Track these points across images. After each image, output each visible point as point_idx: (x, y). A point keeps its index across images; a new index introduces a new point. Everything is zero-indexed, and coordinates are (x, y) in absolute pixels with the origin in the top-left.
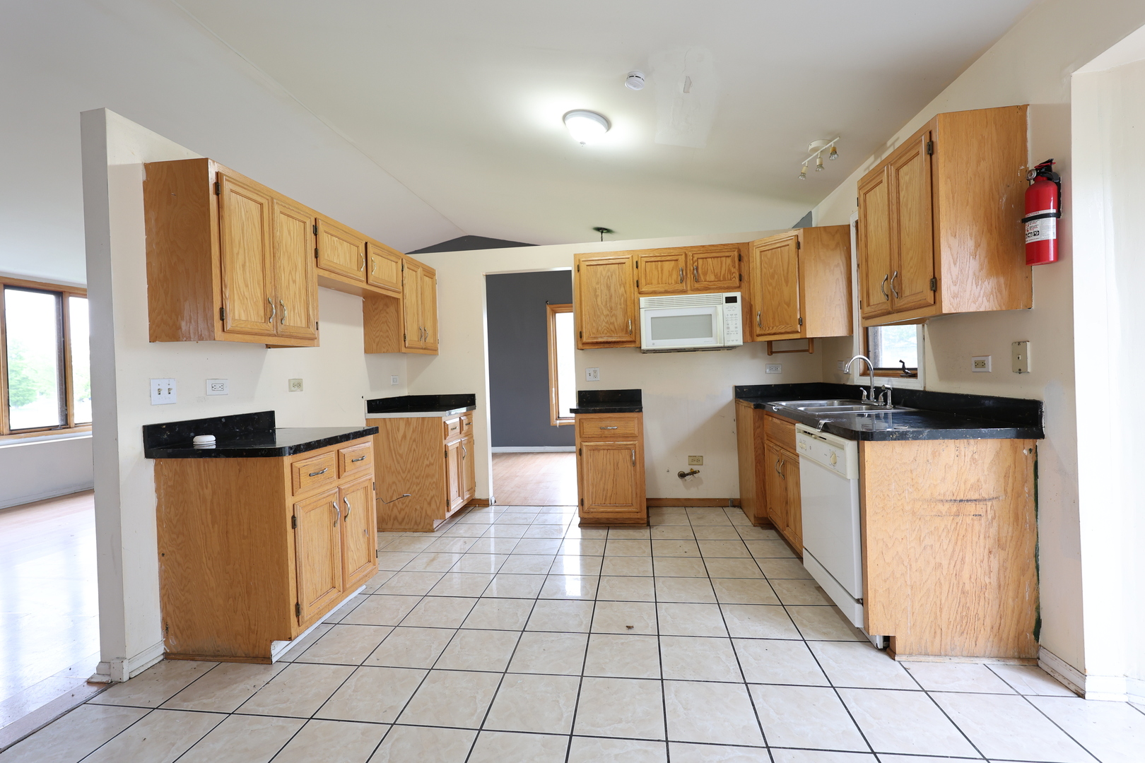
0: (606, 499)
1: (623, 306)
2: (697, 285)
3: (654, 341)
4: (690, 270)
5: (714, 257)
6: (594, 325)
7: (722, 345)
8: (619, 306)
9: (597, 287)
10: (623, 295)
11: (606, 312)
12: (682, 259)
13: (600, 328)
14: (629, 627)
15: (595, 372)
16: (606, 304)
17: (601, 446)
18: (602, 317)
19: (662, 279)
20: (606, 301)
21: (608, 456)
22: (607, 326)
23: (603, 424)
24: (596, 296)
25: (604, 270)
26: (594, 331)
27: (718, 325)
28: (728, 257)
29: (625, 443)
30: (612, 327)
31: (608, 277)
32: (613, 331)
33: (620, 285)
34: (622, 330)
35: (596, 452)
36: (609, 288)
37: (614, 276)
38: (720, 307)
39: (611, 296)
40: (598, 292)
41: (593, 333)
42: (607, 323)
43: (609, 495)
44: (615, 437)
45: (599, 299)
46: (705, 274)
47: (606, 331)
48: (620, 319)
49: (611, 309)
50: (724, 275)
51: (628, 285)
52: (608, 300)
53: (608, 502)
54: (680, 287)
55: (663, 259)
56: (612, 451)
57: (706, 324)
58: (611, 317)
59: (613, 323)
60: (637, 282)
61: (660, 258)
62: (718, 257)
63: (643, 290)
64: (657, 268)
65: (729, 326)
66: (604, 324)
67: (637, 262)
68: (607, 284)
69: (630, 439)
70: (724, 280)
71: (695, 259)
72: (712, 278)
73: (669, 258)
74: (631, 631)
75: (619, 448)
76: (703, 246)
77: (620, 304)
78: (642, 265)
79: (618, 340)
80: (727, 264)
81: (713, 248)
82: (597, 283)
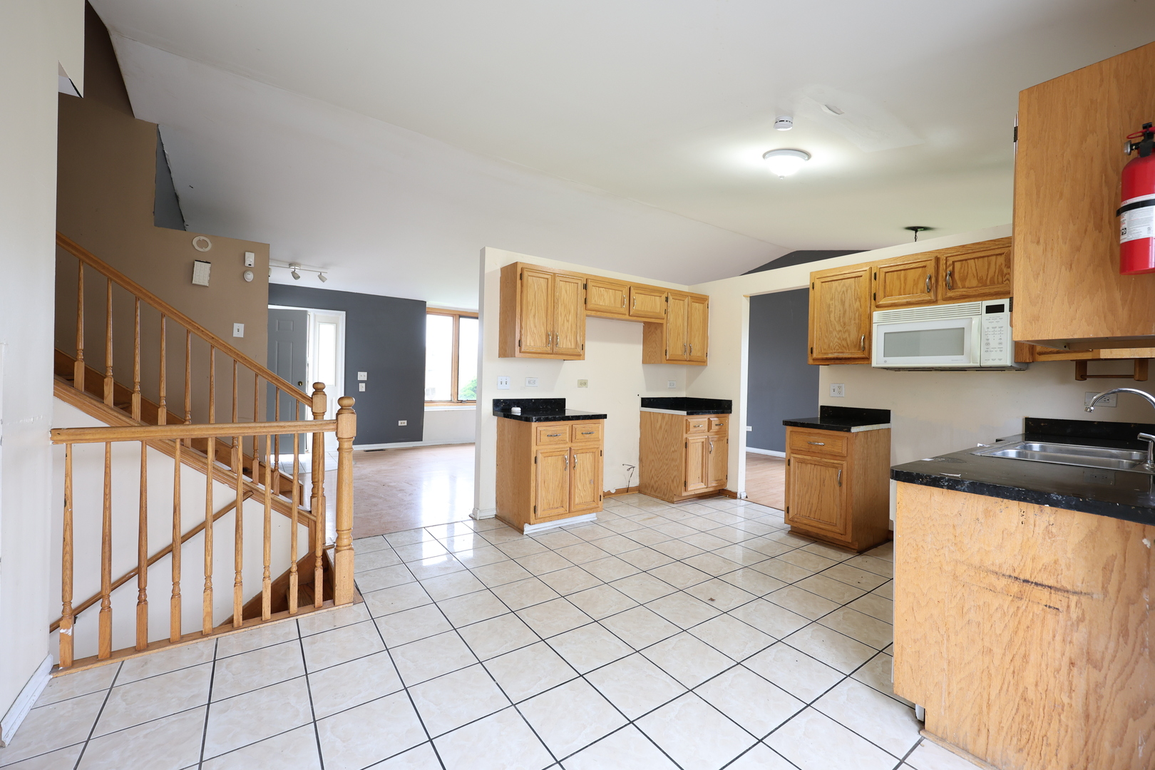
0: (810, 513)
1: (857, 321)
2: (950, 294)
3: (886, 358)
4: (942, 276)
5: (978, 258)
6: (826, 340)
7: (978, 365)
8: (853, 322)
9: (831, 303)
10: (858, 310)
11: (838, 328)
12: (931, 265)
13: (831, 344)
14: (712, 600)
15: (840, 387)
16: (840, 320)
17: (808, 460)
18: (835, 333)
19: (904, 289)
20: (840, 317)
21: (815, 471)
22: (839, 342)
23: (812, 438)
24: (830, 312)
25: (839, 285)
26: (826, 347)
27: (973, 340)
28: (1001, 254)
29: (832, 461)
30: (844, 343)
31: (843, 292)
32: (845, 348)
33: (856, 300)
34: (855, 346)
35: (803, 465)
36: (843, 303)
37: (849, 291)
38: (976, 320)
39: (845, 312)
40: (832, 309)
41: (825, 349)
42: (839, 339)
43: (814, 509)
44: (822, 453)
45: (832, 315)
46: (964, 279)
47: (837, 347)
48: (853, 335)
49: (845, 324)
50: (993, 278)
51: (863, 300)
52: (841, 316)
54: (927, 298)
55: (907, 267)
56: (819, 467)
57: (956, 339)
58: (845, 332)
59: (845, 339)
60: (875, 295)
61: (901, 269)
62: (983, 257)
63: (881, 303)
64: (899, 278)
65: (990, 341)
66: (836, 339)
67: (875, 274)
68: (842, 300)
69: (838, 458)
70: (992, 283)
71: (950, 262)
72: (974, 283)
73: (914, 265)
74: (710, 602)
75: (826, 465)
76: (963, 246)
77: (855, 319)
78: (881, 277)
79: (850, 356)
80: (998, 264)
81: (978, 246)
82: (832, 299)
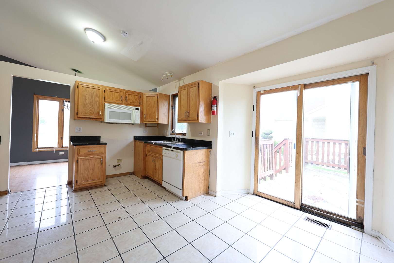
1: (97, 105)
2: (126, 103)
3: (110, 120)
4: (124, 97)
5: (132, 95)
6: (84, 110)
7: (134, 123)
8: (96, 105)
9: (86, 96)
10: (98, 101)
11: (90, 106)
12: (122, 93)
13: (87, 112)
14: (119, 218)
15: (80, 129)
16: (90, 103)
17: (88, 158)
18: (88, 108)
19: (114, 98)
20: (90, 102)
21: (91, 162)
22: (90, 112)
23: (89, 150)
24: (86, 100)
25: (90, 90)
26: (84, 113)
27: (133, 116)
28: (137, 96)
29: (98, 156)
30: (92, 112)
31: (92, 93)
32: (93, 114)
33: (97, 97)
34: (97, 114)
35: (85, 161)
36: (92, 97)
37: (94, 93)
38: (134, 111)
39: (92, 101)
40: (87, 98)
41: (83, 114)
42: (90, 110)
43: (90, 176)
44: (94, 154)
45: (87, 101)
46: (129, 100)
47: (89, 114)
48: (96, 110)
49: (92, 105)
50: (135, 101)
51: (100, 98)
52: (91, 102)
53: (89, 179)
54: (120, 102)
55: (115, 91)
56: (92, 160)
57: (129, 116)
58: (92, 108)
59: (93, 111)
60: (104, 97)
61: (114, 91)
62: (133, 95)
63: (107, 101)
64: (112, 94)
65: (136, 117)
66: (89, 111)
67: (105, 90)
68: (91, 96)
69: (100, 155)
70: (135, 103)
71: (126, 94)
72: (131, 101)
73: (117, 92)
75: (96, 159)
76: (129, 91)
77: (97, 104)
78: (107, 92)
79: (95, 117)
80: (136, 98)
81: (132, 92)
82: (87, 94)
